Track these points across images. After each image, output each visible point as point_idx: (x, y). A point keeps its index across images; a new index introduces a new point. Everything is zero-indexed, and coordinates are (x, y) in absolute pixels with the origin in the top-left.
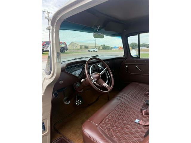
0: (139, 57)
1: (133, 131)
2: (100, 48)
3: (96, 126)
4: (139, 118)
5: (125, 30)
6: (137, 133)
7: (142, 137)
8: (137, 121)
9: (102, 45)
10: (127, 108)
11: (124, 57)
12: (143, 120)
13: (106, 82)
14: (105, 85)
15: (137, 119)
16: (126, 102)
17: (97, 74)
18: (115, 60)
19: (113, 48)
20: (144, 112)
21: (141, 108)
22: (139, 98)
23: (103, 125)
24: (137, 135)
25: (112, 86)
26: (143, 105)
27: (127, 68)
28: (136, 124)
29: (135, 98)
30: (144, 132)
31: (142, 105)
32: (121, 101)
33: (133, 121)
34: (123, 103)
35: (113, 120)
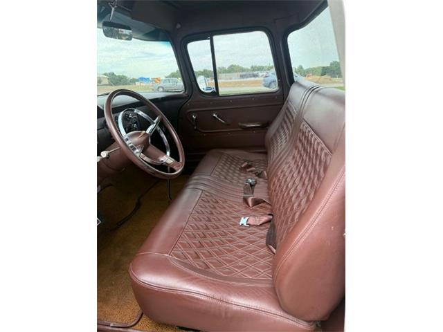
0: (216, 93)
1: (241, 242)
2: (102, 83)
3: (166, 259)
4: (245, 216)
5: (179, 26)
6: (251, 242)
7: (262, 247)
8: (243, 221)
9: (105, 74)
10: (217, 202)
11: (185, 95)
12: (254, 216)
13: (166, 153)
14: (166, 158)
15: (242, 218)
16: (212, 191)
17: (139, 134)
18: (166, 103)
19: (137, 80)
20: (250, 201)
21: (243, 195)
22: (233, 179)
23: (180, 251)
24: (252, 247)
25: (181, 161)
26: (245, 189)
27: (196, 119)
28: (242, 228)
29: (226, 178)
30: (262, 238)
31: (242, 189)
32: (203, 190)
33: (235, 225)
34: (207, 194)
35: (198, 234)
